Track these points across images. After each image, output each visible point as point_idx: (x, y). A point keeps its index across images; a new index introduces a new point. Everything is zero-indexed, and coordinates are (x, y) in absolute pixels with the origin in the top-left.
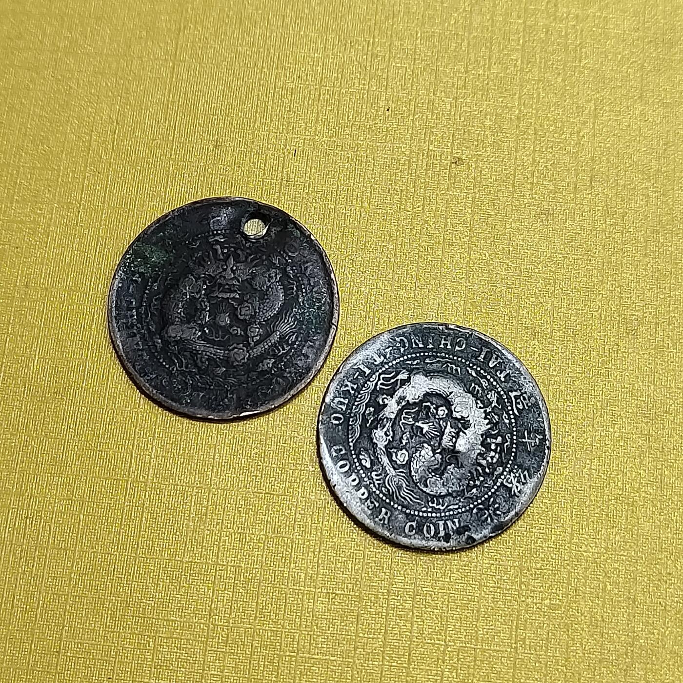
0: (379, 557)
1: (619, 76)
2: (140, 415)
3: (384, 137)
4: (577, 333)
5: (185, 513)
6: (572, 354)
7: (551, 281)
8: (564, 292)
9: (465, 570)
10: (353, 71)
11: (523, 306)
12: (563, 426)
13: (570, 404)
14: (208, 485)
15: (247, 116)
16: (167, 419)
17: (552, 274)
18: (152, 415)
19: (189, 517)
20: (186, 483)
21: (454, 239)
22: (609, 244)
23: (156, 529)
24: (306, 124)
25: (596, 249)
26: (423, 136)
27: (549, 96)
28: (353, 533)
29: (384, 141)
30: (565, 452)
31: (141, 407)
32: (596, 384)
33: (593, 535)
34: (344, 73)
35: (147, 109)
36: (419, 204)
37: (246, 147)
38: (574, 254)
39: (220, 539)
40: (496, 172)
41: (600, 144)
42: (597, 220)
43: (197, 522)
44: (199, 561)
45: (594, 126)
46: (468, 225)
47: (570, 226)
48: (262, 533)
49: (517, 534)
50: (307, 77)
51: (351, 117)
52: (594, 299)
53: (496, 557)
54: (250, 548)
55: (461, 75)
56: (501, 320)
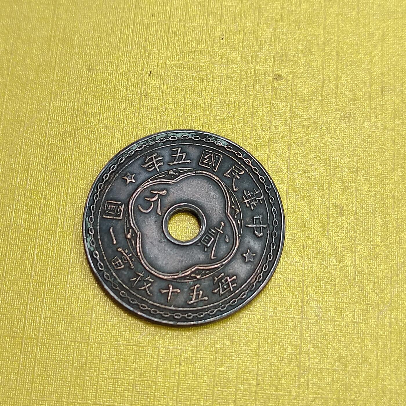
0: (225, 394)
1: (400, 10)
2: (31, 285)
3: (220, 60)
4: (376, 210)
5: (68, 363)
6: (373, 227)
7: (354, 169)
8: (364, 178)
9: (294, 402)
10: (195, 9)
11: (333, 189)
12: (368, 285)
13: (373, 267)
14: (87, 340)
15: (113, 46)
16: (53, 287)
17: (354, 164)
18: (41, 285)
19: (72, 366)
20: (69, 338)
21: (277, 138)
22: (398, 139)
23: (46, 376)
24: (159, 51)
25: (388, 143)
26: (251, 58)
27: (347, 26)
28: (204, 376)
29: (220, 63)
30: (370, 305)
31: (32, 278)
32: (393, 250)
33: (395, 372)
34: (188, 12)
35: (34, 42)
36: (249, 112)
37: (112, 69)
38: (371, 148)
39: (97, 384)
40: (308, 85)
41: (388, 62)
42: (388, 121)
43: (79, 371)
44: (81, 402)
45: (382, 49)
46: (288, 127)
47: (367, 126)
48: (131, 378)
49: (334, 373)
50: (159, 15)
51: (194, 45)
52: (388, 183)
53: (318, 391)
54: (121, 390)
55: (278, 11)
56: (316, 201)
